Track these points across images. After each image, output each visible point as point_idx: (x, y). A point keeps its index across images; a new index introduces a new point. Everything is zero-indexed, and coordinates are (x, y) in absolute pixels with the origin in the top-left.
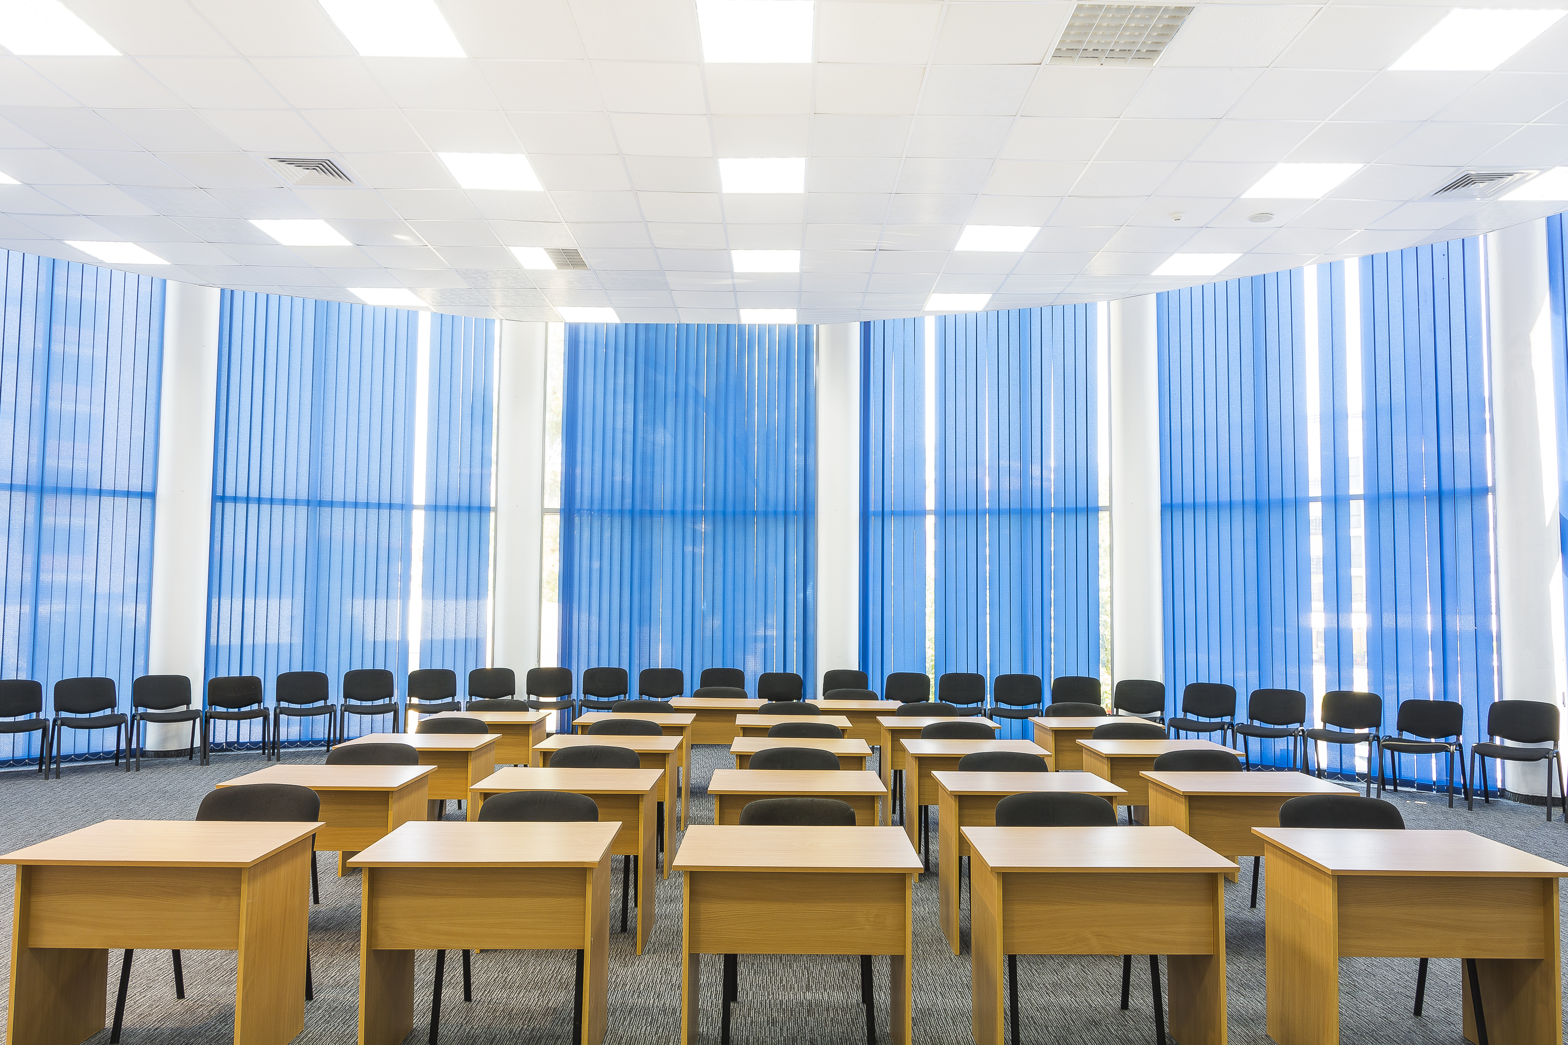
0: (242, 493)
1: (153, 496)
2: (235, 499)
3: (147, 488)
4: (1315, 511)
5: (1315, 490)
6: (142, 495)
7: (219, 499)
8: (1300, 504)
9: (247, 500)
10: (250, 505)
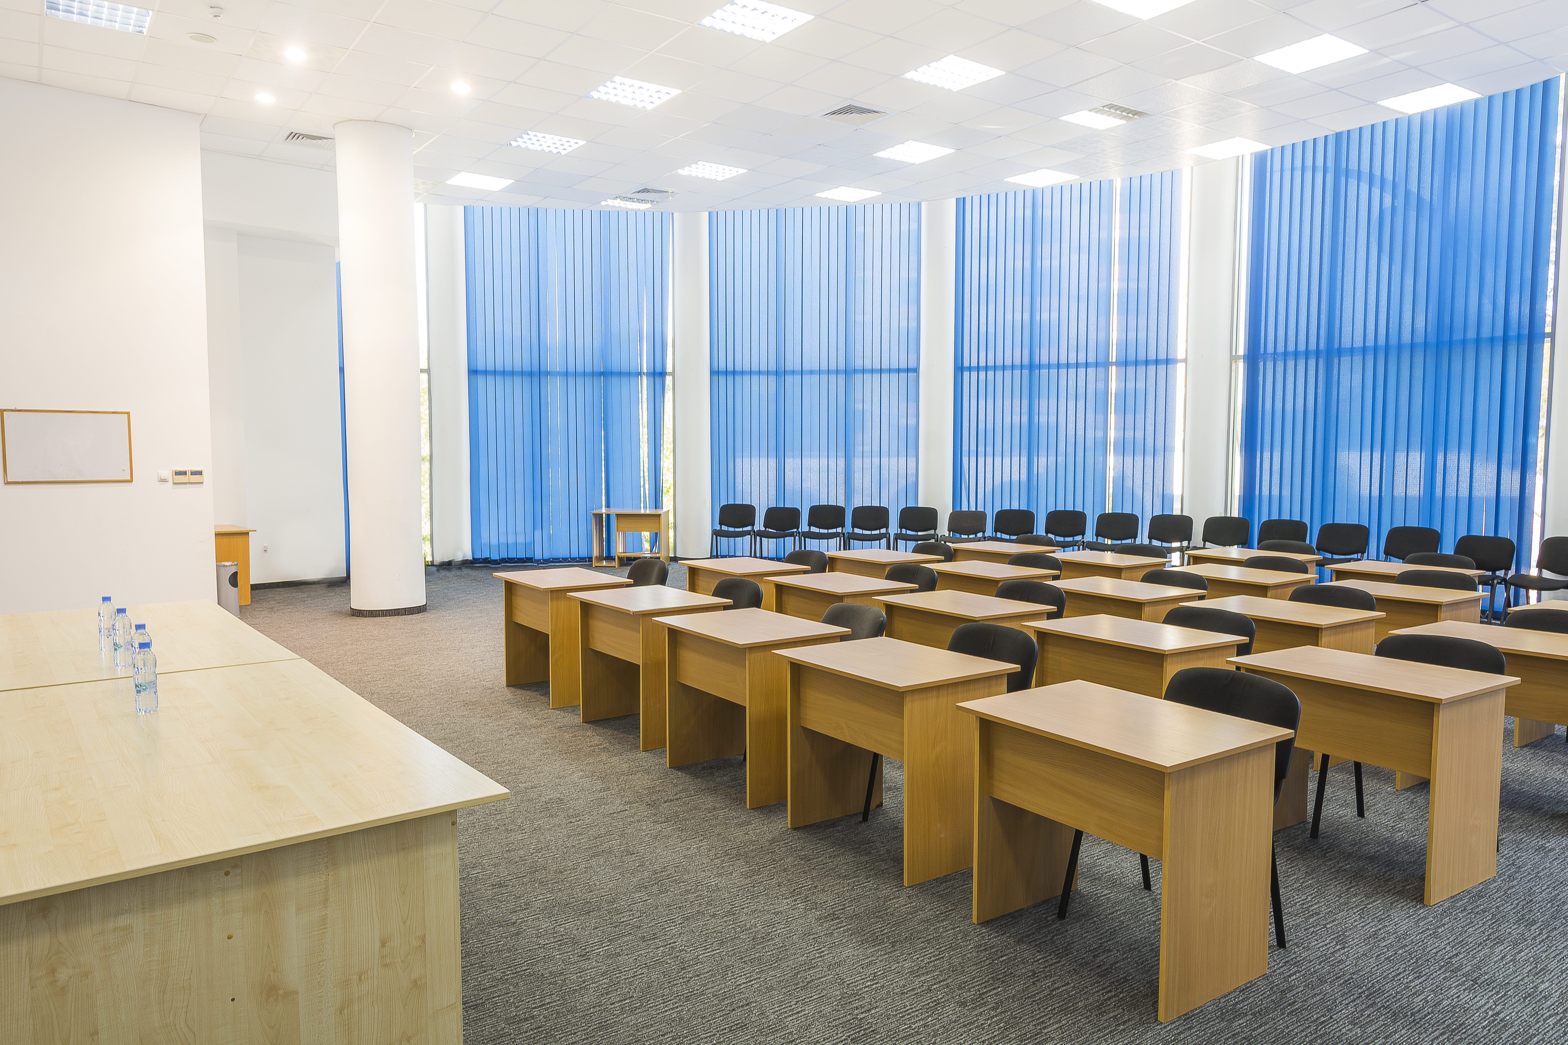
0: (974, 364)
1: (916, 370)
2: (970, 369)
3: (912, 365)
6: (908, 370)
7: (960, 369)
9: (978, 368)
10: (988, 372)
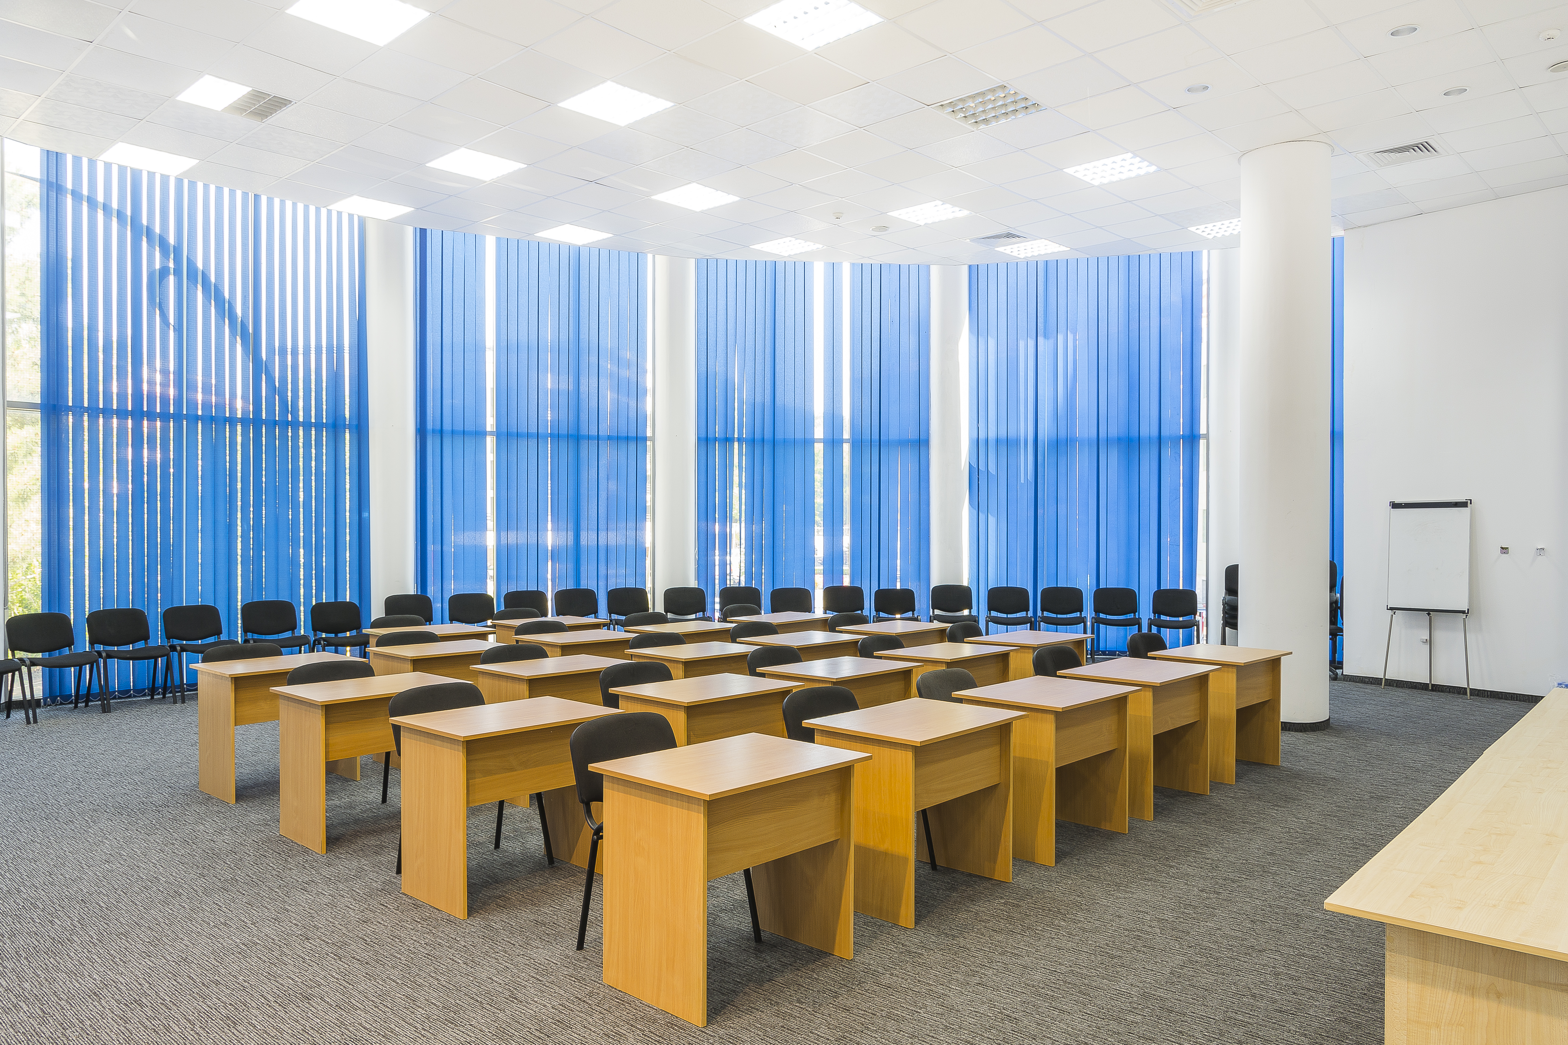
4: (819, 448)
5: (819, 432)
8: (808, 443)
